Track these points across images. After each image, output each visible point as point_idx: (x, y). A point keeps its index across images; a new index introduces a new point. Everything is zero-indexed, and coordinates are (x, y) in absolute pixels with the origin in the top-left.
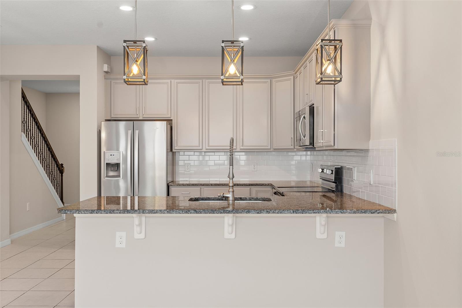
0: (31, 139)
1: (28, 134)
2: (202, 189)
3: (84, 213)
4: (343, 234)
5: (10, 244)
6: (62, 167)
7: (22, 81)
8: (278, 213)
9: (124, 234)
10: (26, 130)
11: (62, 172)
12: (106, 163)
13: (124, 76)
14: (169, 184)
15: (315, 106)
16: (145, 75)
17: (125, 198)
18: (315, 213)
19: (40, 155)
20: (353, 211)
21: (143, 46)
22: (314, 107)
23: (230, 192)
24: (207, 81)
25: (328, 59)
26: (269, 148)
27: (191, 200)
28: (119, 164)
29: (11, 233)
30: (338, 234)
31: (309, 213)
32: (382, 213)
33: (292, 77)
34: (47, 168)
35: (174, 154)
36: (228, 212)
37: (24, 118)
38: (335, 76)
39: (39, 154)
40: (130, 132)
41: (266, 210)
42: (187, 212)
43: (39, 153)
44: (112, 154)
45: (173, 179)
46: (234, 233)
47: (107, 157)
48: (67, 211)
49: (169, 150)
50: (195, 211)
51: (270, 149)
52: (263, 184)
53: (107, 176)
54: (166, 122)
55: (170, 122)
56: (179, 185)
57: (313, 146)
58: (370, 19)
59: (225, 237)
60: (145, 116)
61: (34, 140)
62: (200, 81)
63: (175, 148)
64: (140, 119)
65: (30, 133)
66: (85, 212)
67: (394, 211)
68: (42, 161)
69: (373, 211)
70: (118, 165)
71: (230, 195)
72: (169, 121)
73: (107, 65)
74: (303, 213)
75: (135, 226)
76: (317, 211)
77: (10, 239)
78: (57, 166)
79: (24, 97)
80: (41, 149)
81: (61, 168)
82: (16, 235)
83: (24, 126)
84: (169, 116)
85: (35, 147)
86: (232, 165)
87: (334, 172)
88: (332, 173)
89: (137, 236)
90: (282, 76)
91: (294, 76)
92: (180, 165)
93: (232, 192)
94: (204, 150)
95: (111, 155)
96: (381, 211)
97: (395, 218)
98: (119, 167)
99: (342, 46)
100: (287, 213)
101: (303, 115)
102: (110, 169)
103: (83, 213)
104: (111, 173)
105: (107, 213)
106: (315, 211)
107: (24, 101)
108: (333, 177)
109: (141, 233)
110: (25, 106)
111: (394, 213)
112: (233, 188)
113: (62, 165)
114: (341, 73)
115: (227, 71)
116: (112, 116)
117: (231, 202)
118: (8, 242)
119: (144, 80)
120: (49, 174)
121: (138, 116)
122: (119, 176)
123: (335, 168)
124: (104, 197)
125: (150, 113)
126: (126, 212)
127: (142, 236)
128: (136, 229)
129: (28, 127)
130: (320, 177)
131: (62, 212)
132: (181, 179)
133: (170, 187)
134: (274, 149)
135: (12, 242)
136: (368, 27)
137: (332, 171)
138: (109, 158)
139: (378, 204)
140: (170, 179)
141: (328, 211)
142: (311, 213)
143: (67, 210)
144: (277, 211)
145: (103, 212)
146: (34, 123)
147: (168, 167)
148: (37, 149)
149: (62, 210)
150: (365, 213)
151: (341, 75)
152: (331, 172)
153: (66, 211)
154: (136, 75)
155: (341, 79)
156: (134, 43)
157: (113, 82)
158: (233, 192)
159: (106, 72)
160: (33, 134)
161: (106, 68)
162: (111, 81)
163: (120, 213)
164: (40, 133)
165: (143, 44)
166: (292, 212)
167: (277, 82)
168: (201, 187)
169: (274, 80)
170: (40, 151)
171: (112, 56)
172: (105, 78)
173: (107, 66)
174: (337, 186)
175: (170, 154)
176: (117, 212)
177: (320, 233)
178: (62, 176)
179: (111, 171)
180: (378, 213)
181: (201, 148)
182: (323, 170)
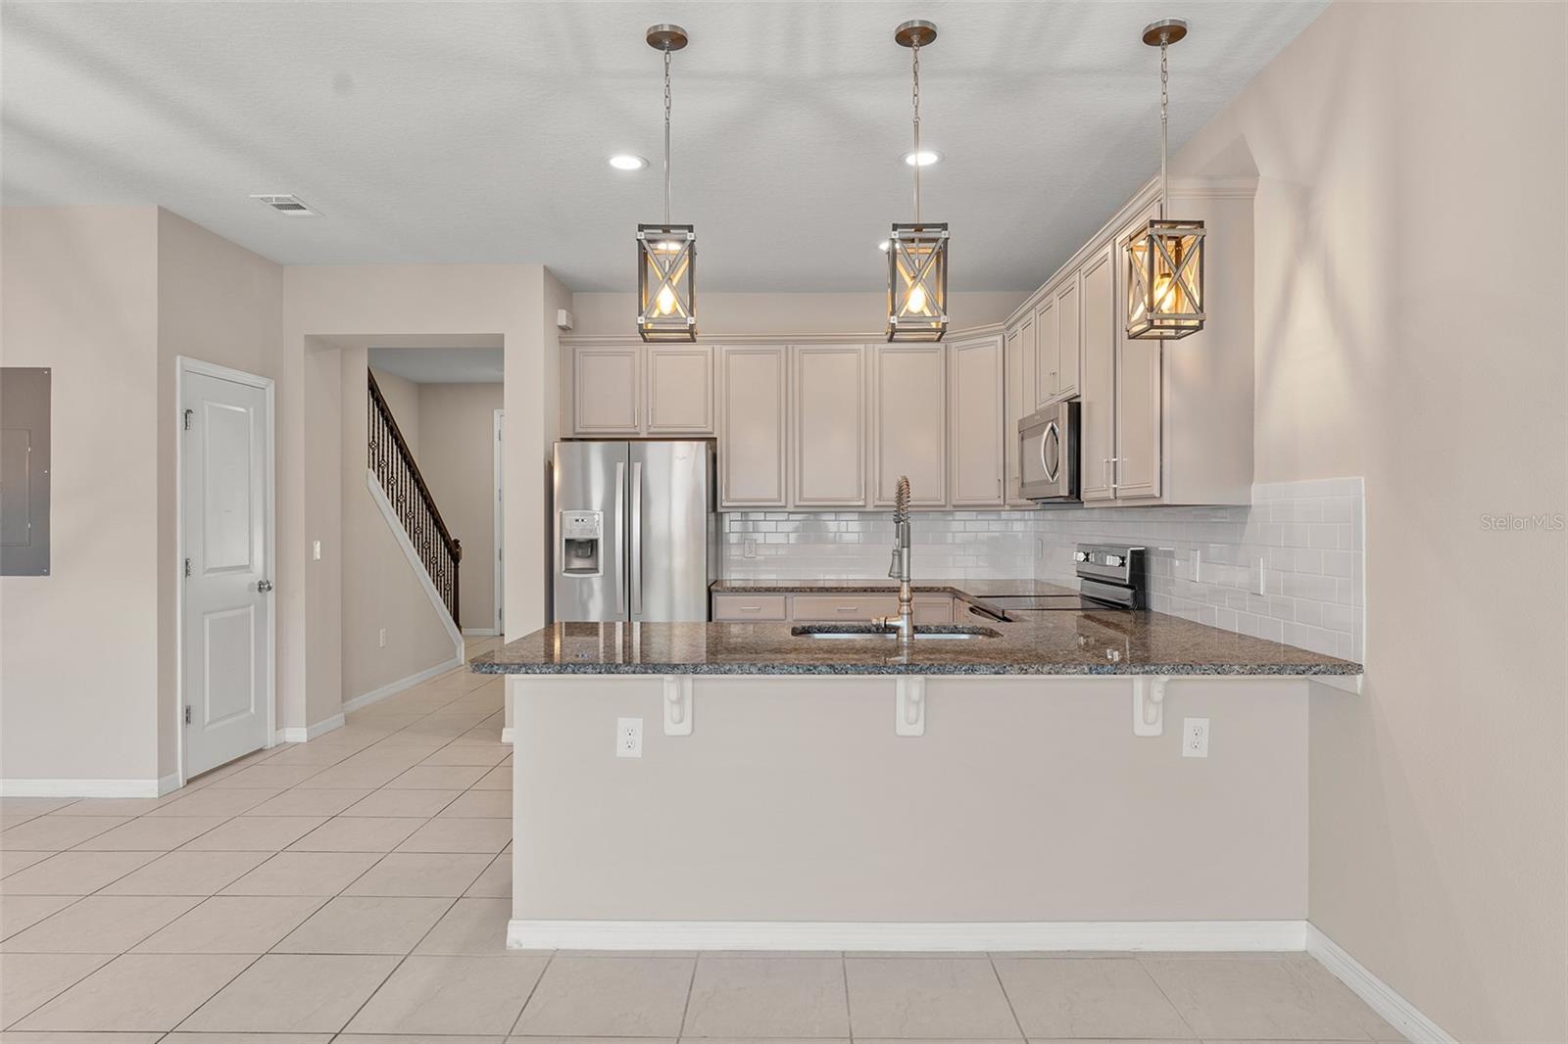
0: (388, 483)
1: (383, 473)
2: (789, 600)
3: (540, 673)
4: (1204, 723)
5: (341, 727)
6: (458, 546)
7: (370, 350)
8: (1050, 673)
9: (637, 724)
10: (378, 465)
11: (456, 558)
12: (567, 540)
13: (639, 318)
14: (712, 588)
15: (1083, 400)
16: (692, 315)
17: (610, 627)
18: (1147, 672)
19: (408, 521)
20: (1248, 667)
21: (689, 238)
22: (1079, 404)
23: (903, 614)
24: (798, 347)
25: (1162, 272)
26: (943, 503)
27: (795, 632)
28: (596, 540)
29: (344, 700)
30: (1189, 724)
31: (1131, 673)
32: (1324, 673)
33: (999, 338)
34: (423, 549)
35: (719, 518)
36: (917, 669)
37: (373, 437)
38: (1176, 317)
39: (406, 518)
40: (620, 467)
41: (1018, 664)
42: (809, 670)
43: (406, 515)
44: (580, 518)
45: (717, 576)
46: (921, 722)
47: (567, 525)
48: (496, 667)
49: (710, 510)
50: (831, 666)
51: (945, 506)
52: (933, 588)
53: (568, 570)
54: (704, 443)
55: (713, 443)
56: (735, 590)
57: (1079, 499)
58: (1252, 173)
59: (897, 731)
60: (652, 430)
61: (395, 487)
62: (782, 348)
63: (724, 502)
64: (641, 436)
65: (385, 470)
66: (544, 670)
67: (1356, 668)
68: (414, 533)
69: (1302, 668)
70: (592, 544)
71: (902, 623)
72: (711, 441)
73: (564, 312)
74: (1115, 674)
75: (667, 703)
76: (1153, 668)
77: (343, 714)
78: (447, 544)
79: (373, 388)
80: (410, 508)
81: (453, 550)
82: (356, 703)
83: (373, 454)
84: (710, 429)
85: (398, 502)
86: (908, 547)
87: (1128, 562)
88: (1123, 564)
89: (671, 729)
90: (981, 333)
91: (1004, 337)
92: (731, 542)
93: (908, 614)
94: (791, 508)
95: (577, 520)
96: (1322, 667)
97: (1359, 685)
98: (594, 550)
99: (1204, 236)
100: (1074, 673)
101: (1050, 425)
102: (573, 553)
103: (538, 671)
104: (577, 563)
105: (600, 673)
106: (1147, 668)
107: (373, 397)
108: (1126, 574)
109: (681, 721)
110: (376, 409)
111: (1358, 673)
112: (910, 605)
113: (456, 542)
114: (1201, 308)
115: (904, 302)
116: (578, 430)
117: (905, 639)
118: (337, 720)
119: (691, 326)
120: (430, 563)
121: (638, 430)
122: (595, 570)
123: (1132, 551)
124: (561, 623)
125: (666, 422)
126: (649, 671)
127: (684, 728)
128: (670, 712)
129: (383, 456)
130: (1078, 572)
131: (484, 669)
132: (734, 576)
133: (713, 595)
134: (954, 506)
135: (349, 720)
136: (1249, 196)
137: (1123, 559)
138: (570, 525)
139: (1284, 645)
140: (712, 577)
141: (1182, 668)
142: (1138, 673)
143: (497, 665)
144: (1046, 668)
145: (590, 670)
146: (395, 447)
147: (709, 546)
148: (401, 507)
149: (483, 665)
150: (1279, 672)
151: (1202, 311)
152: (1118, 561)
153: (492, 666)
154: (670, 314)
155: (1201, 322)
156: (664, 231)
157: (578, 350)
158: (910, 614)
159: (563, 329)
160: (392, 473)
161: (562, 318)
162: (574, 350)
163: (634, 672)
164: (410, 471)
165: (689, 234)
166: (1086, 670)
167: (960, 349)
168: (787, 594)
169: (954, 345)
170: (408, 510)
171: (576, 291)
172: (560, 342)
173: (567, 316)
174: (1135, 596)
175: (712, 517)
176: (626, 669)
177: (1146, 724)
178: (456, 567)
179: (578, 557)
180: (1315, 673)
181: (782, 503)
182: (1087, 555)
